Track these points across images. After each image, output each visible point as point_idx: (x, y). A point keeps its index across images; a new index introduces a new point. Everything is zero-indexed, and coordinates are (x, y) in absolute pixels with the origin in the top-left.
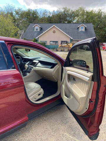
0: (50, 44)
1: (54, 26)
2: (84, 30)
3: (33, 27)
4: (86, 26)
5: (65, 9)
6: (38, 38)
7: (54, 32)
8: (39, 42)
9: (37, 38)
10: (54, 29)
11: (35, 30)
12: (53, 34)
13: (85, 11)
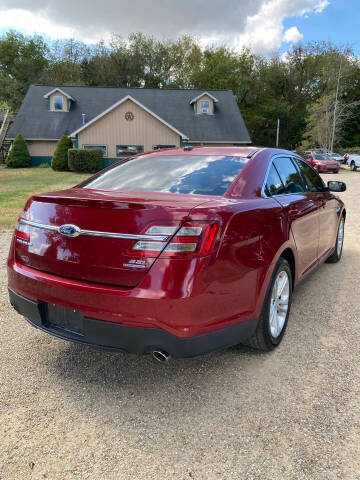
0: (117, 155)
1: (129, 99)
2: (210, 111)
3: (46, 96)
4: (216, 100)
5: (138, 39)
6: (77, 135)
7: (129, 117)
8: (81, 147)
9: (73, 135)
10: (128, 108)
11: (53, 109)
12: (128, 123)
13: (203, 50)
